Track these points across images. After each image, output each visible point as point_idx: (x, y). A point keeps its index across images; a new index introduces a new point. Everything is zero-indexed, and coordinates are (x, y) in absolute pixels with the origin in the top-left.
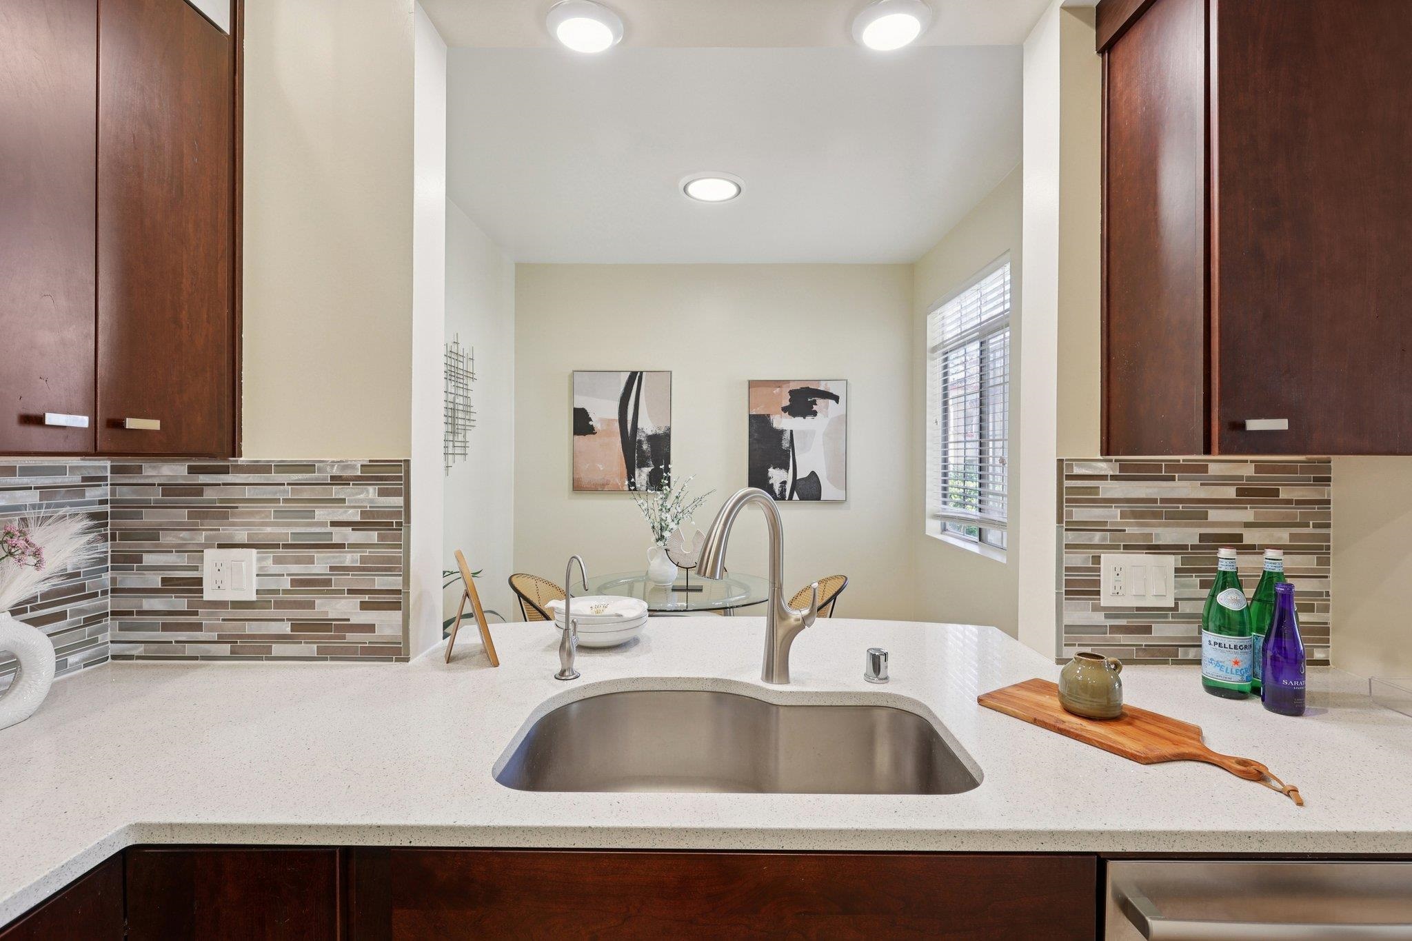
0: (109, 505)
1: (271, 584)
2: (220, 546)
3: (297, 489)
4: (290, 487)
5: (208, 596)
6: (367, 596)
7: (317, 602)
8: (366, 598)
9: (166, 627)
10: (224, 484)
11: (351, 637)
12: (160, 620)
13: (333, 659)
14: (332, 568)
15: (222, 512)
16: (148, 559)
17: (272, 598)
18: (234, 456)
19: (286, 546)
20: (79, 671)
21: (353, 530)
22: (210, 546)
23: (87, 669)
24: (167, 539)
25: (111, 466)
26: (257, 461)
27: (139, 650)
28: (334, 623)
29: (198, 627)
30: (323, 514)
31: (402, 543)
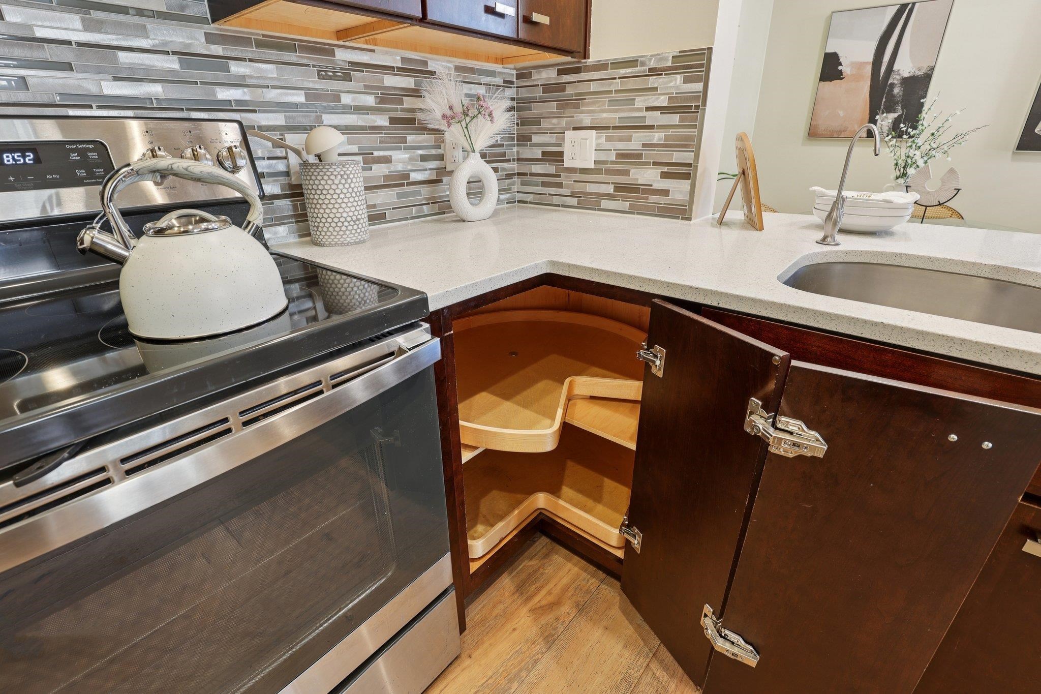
0: (515, 102)
1: (603, 157)
2: (575, 129)
3: (624, 81)
4: (620, 80)
5: (567, 164)
6: (666, 168)
7: (632, 171)
8: (665, 169)
9: (544, 184)
10: (578, 82)
11: (652, 198)
12: (541, 179)
13: (638, 214)
14: (644, 145)
15: (575, 103)
16: (536, 139)
17: (603, 167)
18: (585, 58)
19: (615, 128)
20: (503, 206)
21: (661, 113)
22: (568, 129)
23: (507, 205)
24: (545, 124)
25: (516, 74)
26: (599, 61)
27: (530, 198)
28: (641, 187)
29: (559, 185)
30: (641, 101)
31: (697, 124)
